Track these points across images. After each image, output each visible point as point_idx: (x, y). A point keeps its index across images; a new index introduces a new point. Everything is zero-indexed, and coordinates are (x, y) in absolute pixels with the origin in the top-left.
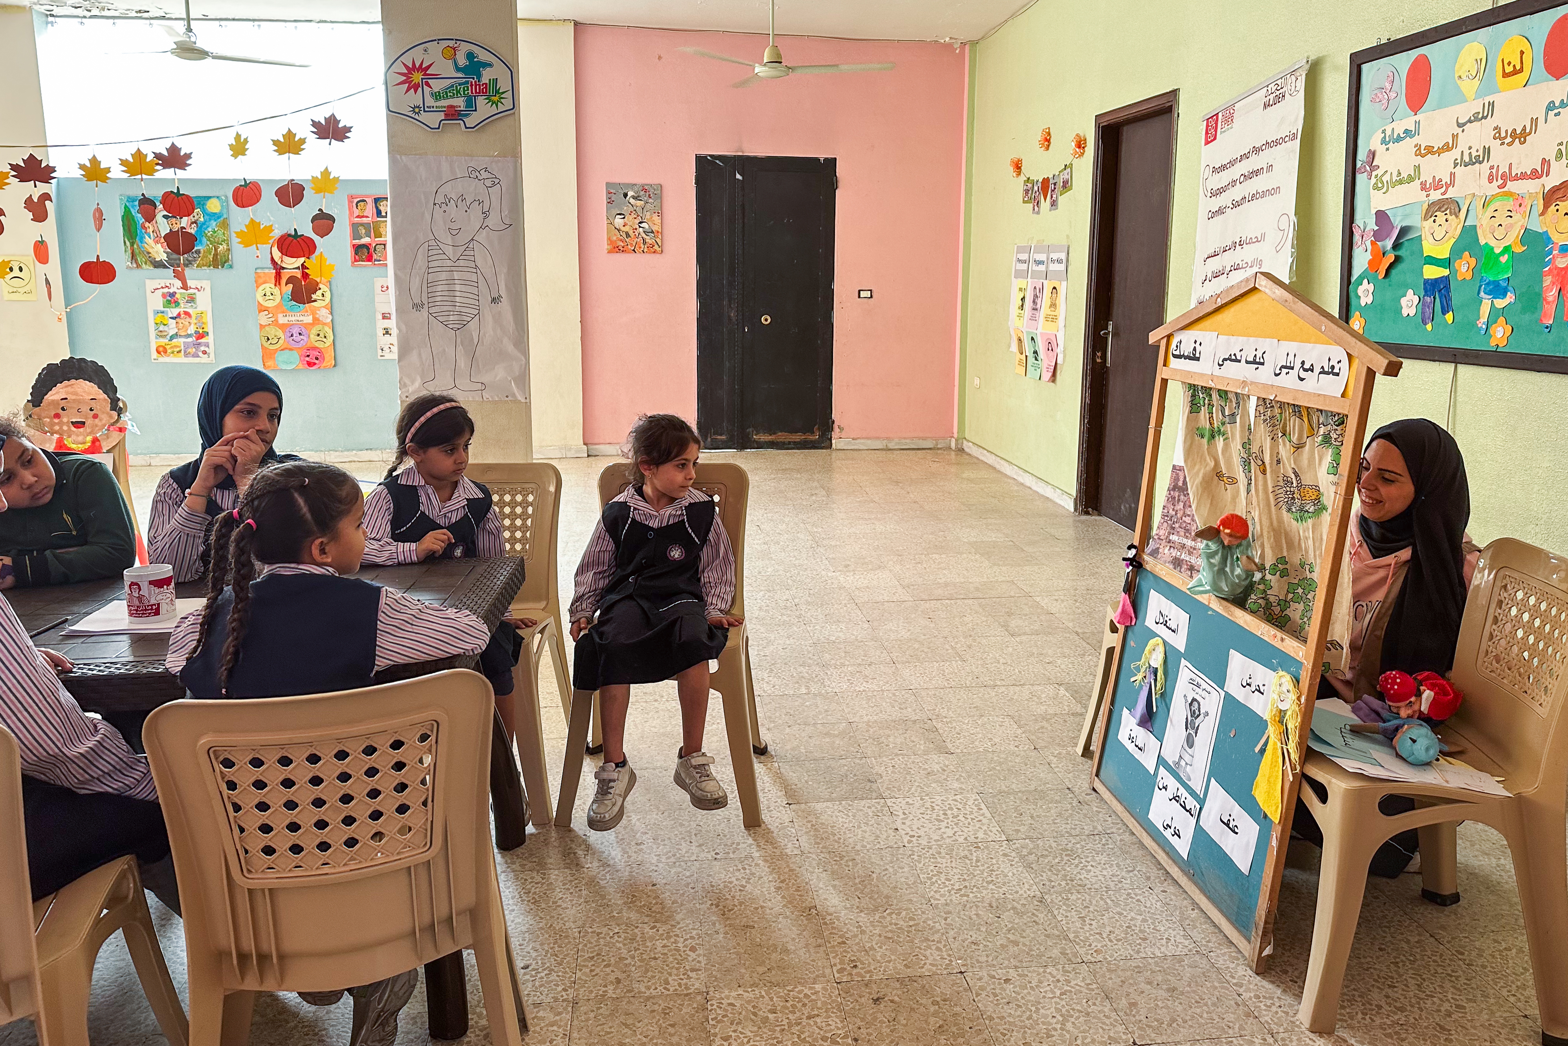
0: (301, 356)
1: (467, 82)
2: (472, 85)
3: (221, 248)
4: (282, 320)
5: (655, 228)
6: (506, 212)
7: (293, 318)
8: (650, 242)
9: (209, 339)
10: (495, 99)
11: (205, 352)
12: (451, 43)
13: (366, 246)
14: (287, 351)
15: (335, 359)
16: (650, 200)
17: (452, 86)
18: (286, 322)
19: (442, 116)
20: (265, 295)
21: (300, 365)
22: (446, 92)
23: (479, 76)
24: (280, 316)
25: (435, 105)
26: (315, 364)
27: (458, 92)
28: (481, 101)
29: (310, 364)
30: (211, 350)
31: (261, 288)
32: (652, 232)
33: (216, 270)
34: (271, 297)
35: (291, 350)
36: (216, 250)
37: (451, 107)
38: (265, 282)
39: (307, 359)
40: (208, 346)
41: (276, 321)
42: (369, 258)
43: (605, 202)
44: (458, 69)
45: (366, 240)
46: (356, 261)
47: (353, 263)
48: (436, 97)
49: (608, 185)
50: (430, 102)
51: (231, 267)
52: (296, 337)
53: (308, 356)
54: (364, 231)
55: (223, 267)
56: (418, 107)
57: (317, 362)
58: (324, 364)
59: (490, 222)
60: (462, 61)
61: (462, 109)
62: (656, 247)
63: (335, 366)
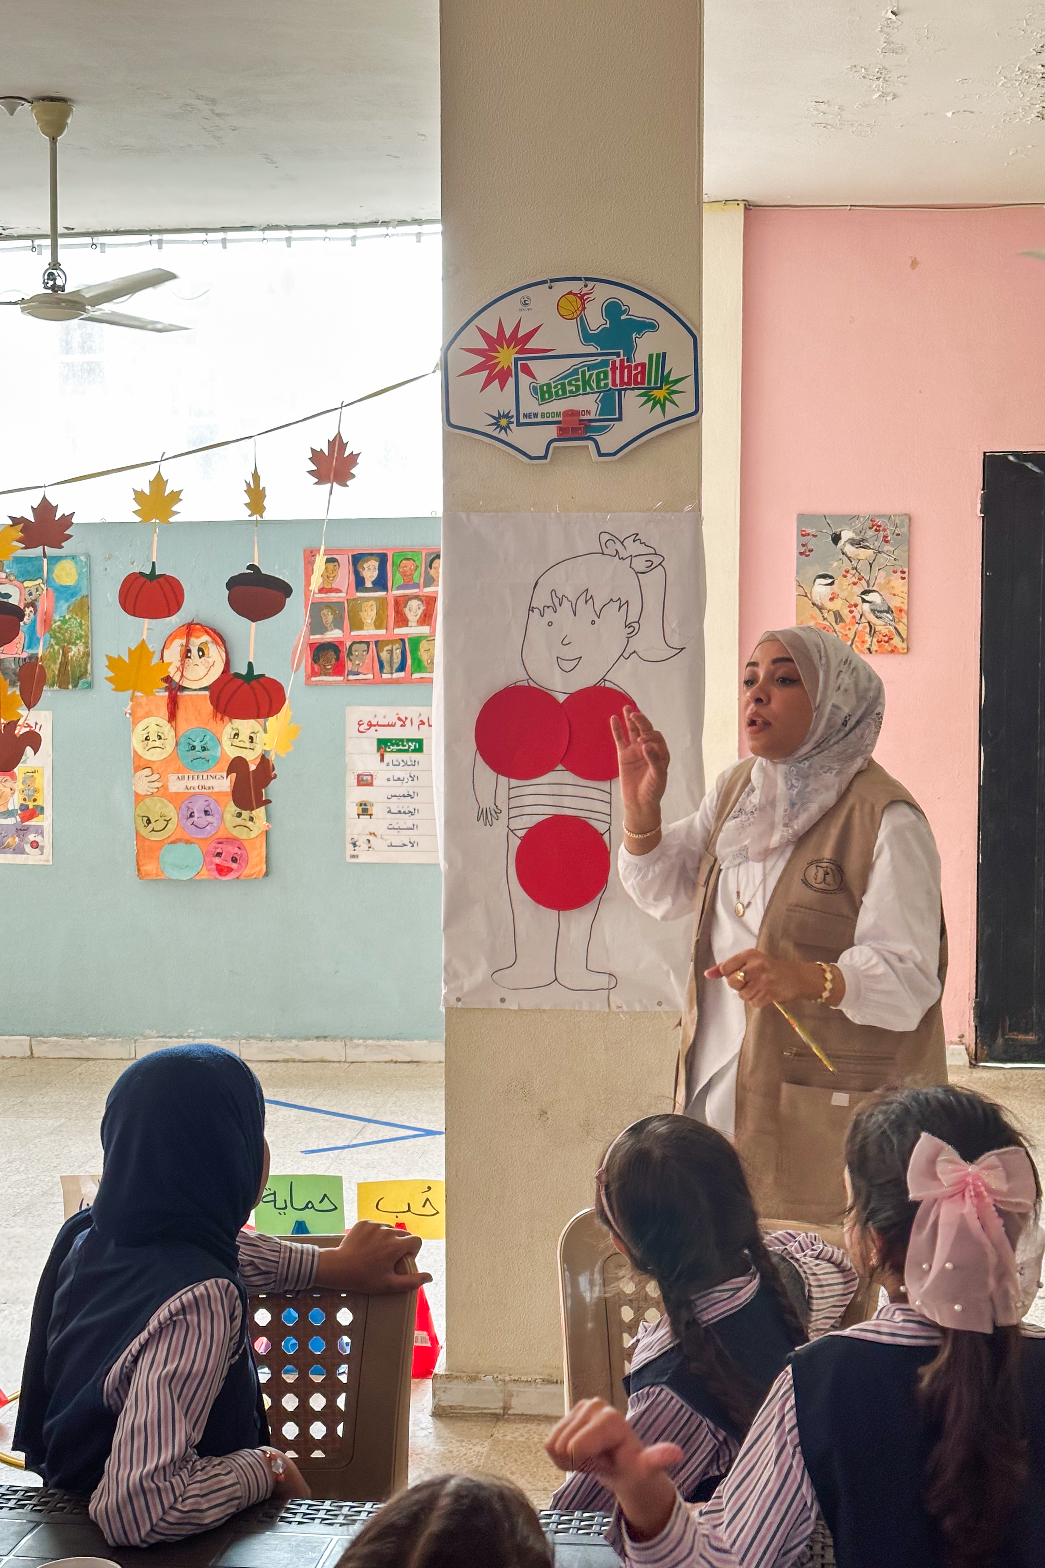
0: (205, 855)
1: (604, 363)
2: (614, 369)
3: (75, 651)
4: (176, 786)
5: (895, 603)
6: (672, 623)
7: (195, 783)
8: (885, 631)
9: (45, 821)
10: (659, 394)
11: (35, 845)
12: (576, 287)
13: (334, 647)
14: (181, 845)
15: (267, 862)
16: (887, 548)
17: (575, 372)
18: (182, 790)
19: (552, 432)
20: (147, 739)
21: (205, 871)
22: (563, 385)
23: (630, 349)
24: (173, 777)
25: (540, 410)
26: (230, 870)
27: (586, 383)
28: (632, 400)
29: (222, 870)
30: (46, 841)
31: (141, 726)
32: (889, 610)
33: (64, 691)
34: (158, 743)
35: (188, 842)
36: (65, 654)
37: (571, 414)
38: (148, 715)
39: (217, 860)
40: (42, 834)
41: (165, 787)
42: (339, 670)
43: (795, 553)
44: (587, 337)
45: (333, 635)
46: (314, 674)
47: (308, 678)
48: (543, 393)
49: (802, 518)
50: (529, 404)
51: (90, 686)
52: (200, 819)
53: (219, 855)
54: (330, 618)
55: (75, 686)
56: (507, 416)
57: (234, 866)
58: (247, 871)
59: (637, 643)
60: (596, 320)
61: (592, 417)
62: (896, 641)
63: (267, 874)
